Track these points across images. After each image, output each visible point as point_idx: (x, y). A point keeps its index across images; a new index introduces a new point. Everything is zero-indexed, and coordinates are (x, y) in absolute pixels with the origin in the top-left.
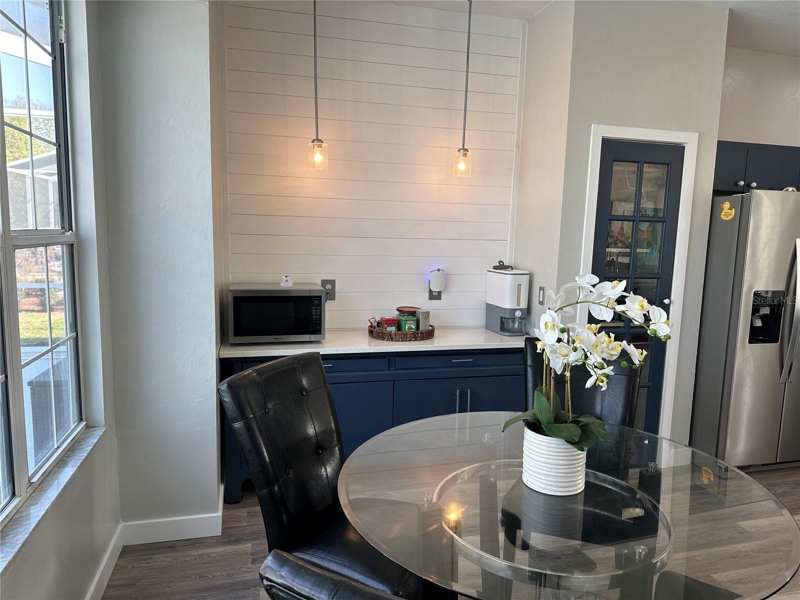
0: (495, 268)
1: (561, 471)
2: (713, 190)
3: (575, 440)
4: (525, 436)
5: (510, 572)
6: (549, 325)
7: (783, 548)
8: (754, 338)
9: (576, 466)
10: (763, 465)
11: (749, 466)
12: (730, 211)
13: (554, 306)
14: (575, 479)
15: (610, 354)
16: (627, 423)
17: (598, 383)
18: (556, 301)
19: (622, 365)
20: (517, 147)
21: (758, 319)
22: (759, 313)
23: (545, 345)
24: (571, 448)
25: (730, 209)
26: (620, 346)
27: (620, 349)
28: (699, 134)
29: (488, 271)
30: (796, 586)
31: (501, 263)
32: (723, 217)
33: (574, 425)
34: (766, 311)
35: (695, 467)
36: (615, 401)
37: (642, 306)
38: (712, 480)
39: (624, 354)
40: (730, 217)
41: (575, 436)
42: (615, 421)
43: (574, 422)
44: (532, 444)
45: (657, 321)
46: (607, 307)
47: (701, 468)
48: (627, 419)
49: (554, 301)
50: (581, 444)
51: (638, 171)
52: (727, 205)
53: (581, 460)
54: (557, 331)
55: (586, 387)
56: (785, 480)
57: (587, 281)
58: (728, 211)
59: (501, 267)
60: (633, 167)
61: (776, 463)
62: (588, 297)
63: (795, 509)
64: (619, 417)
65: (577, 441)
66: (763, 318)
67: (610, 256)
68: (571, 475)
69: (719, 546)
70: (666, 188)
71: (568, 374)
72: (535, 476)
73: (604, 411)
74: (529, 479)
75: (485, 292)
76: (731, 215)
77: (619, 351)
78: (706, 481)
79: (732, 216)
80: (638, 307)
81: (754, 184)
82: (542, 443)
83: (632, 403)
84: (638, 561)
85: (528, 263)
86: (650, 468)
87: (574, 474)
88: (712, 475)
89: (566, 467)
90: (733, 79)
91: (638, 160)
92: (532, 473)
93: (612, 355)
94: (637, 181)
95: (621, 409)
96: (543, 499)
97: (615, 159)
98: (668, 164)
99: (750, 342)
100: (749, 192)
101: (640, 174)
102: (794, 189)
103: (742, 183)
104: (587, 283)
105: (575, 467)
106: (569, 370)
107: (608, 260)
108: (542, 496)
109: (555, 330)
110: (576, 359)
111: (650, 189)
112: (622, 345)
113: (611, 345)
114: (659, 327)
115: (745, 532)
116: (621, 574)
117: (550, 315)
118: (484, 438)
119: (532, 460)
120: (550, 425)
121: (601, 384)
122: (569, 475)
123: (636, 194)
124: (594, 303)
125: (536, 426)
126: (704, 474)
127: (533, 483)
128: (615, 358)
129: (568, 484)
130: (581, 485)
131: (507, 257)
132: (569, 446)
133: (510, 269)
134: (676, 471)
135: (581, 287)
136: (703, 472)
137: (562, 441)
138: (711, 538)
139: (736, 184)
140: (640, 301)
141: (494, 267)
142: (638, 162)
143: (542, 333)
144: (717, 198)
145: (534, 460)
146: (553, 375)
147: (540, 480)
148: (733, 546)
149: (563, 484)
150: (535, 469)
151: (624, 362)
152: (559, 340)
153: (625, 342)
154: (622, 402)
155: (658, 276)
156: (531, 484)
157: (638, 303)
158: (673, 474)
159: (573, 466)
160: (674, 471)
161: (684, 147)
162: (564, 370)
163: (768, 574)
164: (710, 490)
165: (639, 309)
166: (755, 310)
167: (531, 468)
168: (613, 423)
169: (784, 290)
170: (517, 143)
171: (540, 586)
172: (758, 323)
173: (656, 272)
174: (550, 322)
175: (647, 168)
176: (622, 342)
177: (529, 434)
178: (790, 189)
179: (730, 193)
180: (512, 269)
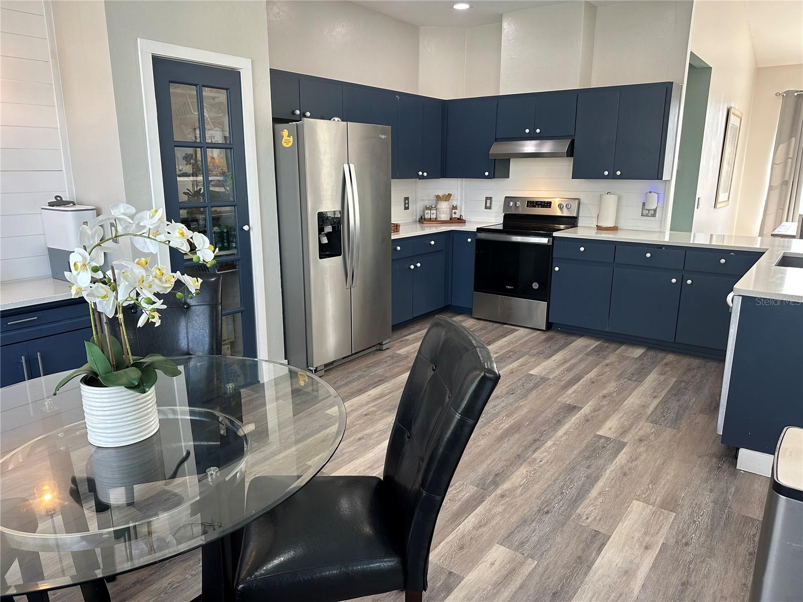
0: (51, 204)
1: (129, 418)
2: (272, 118)
3: (134, 384)
4: (83, 393)
5: (84, 543)
6: (79, 265)
7: (358, 422)
8: (324, 253)
9: (146, 408)
10: (343, 358)
11: (333, 362)
12: (288, 138)
13: (92, 242)
14: (148, 421)
15: (164, 287)
16: (215, 350)
17: (150, 320)
18: (93, 236)
19: (177, 297)
20: (53, 57)
21: (324, 237)
22: (323, 231)
23: (80, 289)
24: (131, 394)
25: (289, 136)
26: (174, 277)
27: (173, 280)
28: (252, 60)
29: (42, 209)
30: (368, 448)
31: (59, 198)
32: (285, 145)
33: (134, 368)
34: (328, 229)
35: (293, 375)
36: (200, 332)
37: (182, 234)
38: (307, 381)
39: (179, 284)
40: (290, 144)
41: (134, 380)
42: (203, 352)
43: (136, 365)
44: (92, 399)
45: (201, 247)
46: (149, 238)
47: (297, 373)
48: (215, 347)
49: (90, 237)
50: (142, 386)
51: (197, 95)
52: (285, 133)
53: (150, 402)
54: (89, 270)
55: (138, 327)
56: (359, 366)
57: (122, 211)
58: (287, 140)
59: (59, 202)
60: (192, 91)
61: (352, 355)
62: (128, 229)
63: (366, 387)
64: (207, 347)
65: (136, 384)
66: (328, 235)
67: (197, 186)
68: (141, 419)
69: (312, 436)
70: (228, 114)
71: (120, 316)
72: (100, 433)
73: (190, 344)
74: (94, 437)
75: (44, 234)
76: (290, 142)
77: (172, 282)
78: (302, 383)
79: (292, 143)
80: (178, 235)
81: (308, 114)
82: (103, 396)
83: (217, 331)
84: (211, 483)
85: (93, 197)
86: (229, 389)
87: (147, 417)
88: (306, 377)
89: (134, 413)
90: (280, 9)
91: (195, 83)
92: (97, 430)
93: (166, 288)
94: (198, 105)
95: (208, 338)
96: (115, 453)
97: (170, 79)
98: (227, 89)
99: (320, 258)
100: (300, 121)
101: (200, 98)
102: (339, 119)
103: (298, 112)
104: (124, 214)
105: (144, 411)
106: (121, 311)
107: (196, 190)
108: (114, 451)
109: (87, 270)
110: (125, 298)
111: (215, 115)
112: (175, 277)
113: (163, 278)
114: (205, 254)
115: (332, 418)
116: (199, 500)
117: (79, 253)
118: (44, 405)
119: (94, 417)
120: (108, 374)
121: (153, 320)
122: (138, 420)
123: (199, 119)
124: (136, 235)
125: (92, 380)
126: (300, 379)
127: (99, 441)
128: (169, 290)
129: (138, 429)
130: (154, 426)
131: (65, 191)
132: (131, 392)
133: (72, 204)
134: (277, 382)
135: (118, 218)
136: (299, 376)
137: (123, 388)
138: (306, 431)
139: (293, 113)
140: (179, 229)
141: (48, 203)
142: (196, 85)
143: (74, 276)
144: (277, 126)
145: (96, 416)
146: (105, 320)
147: (107, 435)
148: (323, 432)
149: (132, 432)
150: (99, 426)
151: (179, 293)
152: (94, 281)
153: (178, 272)
154: (207, 331)
155: (235, 204)
156: (97, 442)
157: (178, 231)
158: (275, 385)
159: (143, 410)
160: (275, 382)
161: (240, 72)
162: (116, 313)
163: (348, 447)
164: (306, 390)
165: (178, 237)
166: (321, 230)
167: (95, 425)
168: (201, 354)
169: (340, 210)
170: (53, 52)
171: (130, 540)
172: (325, 240)
173: (232, 200)
174: (80, 262)
175: (207, 92)
176: (176, 273)
177: (86, 390)
178: (336, 119)
179: (286, 121)
180: (74, 204)
